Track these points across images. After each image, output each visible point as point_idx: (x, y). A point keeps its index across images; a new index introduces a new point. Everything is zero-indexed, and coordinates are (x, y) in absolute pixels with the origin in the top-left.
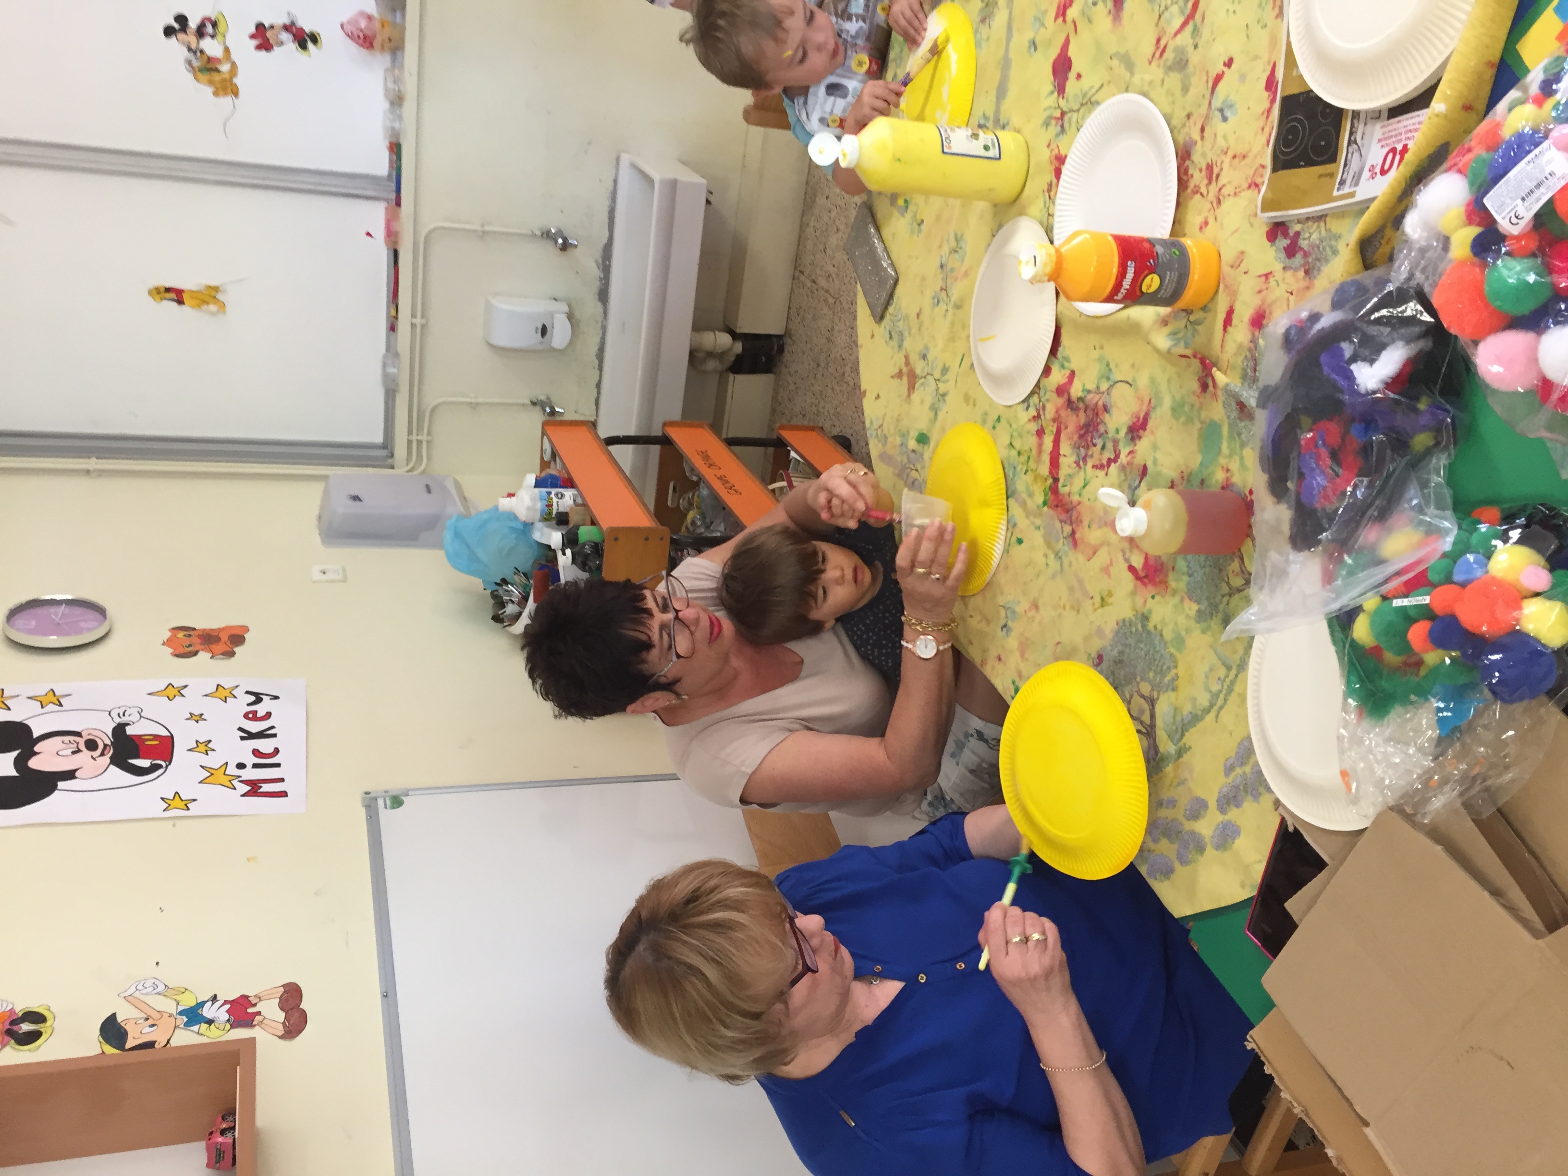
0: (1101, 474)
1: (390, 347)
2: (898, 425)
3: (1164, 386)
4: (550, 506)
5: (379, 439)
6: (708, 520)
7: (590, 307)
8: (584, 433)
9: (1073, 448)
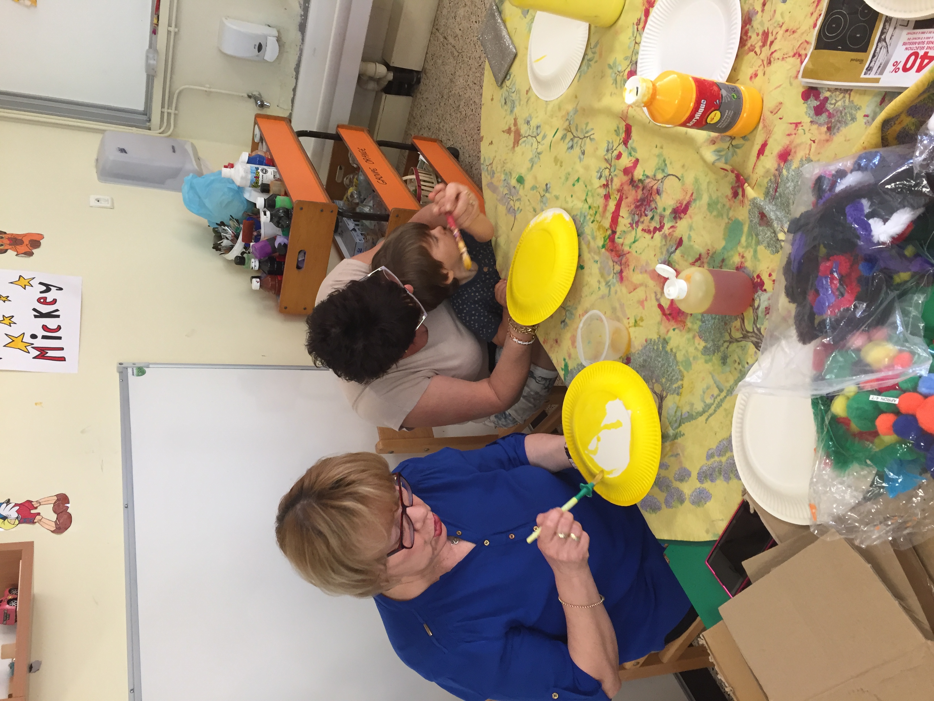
0: (648, 236)
1: (152, 45)
2: (503, 167)
3: (704, 186)
4: (257, 177)
5: (141, 107)
6: (362, 197)
7: (293, 34)
8: (283, 125)
9: (630, 213)
